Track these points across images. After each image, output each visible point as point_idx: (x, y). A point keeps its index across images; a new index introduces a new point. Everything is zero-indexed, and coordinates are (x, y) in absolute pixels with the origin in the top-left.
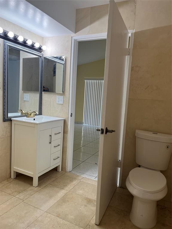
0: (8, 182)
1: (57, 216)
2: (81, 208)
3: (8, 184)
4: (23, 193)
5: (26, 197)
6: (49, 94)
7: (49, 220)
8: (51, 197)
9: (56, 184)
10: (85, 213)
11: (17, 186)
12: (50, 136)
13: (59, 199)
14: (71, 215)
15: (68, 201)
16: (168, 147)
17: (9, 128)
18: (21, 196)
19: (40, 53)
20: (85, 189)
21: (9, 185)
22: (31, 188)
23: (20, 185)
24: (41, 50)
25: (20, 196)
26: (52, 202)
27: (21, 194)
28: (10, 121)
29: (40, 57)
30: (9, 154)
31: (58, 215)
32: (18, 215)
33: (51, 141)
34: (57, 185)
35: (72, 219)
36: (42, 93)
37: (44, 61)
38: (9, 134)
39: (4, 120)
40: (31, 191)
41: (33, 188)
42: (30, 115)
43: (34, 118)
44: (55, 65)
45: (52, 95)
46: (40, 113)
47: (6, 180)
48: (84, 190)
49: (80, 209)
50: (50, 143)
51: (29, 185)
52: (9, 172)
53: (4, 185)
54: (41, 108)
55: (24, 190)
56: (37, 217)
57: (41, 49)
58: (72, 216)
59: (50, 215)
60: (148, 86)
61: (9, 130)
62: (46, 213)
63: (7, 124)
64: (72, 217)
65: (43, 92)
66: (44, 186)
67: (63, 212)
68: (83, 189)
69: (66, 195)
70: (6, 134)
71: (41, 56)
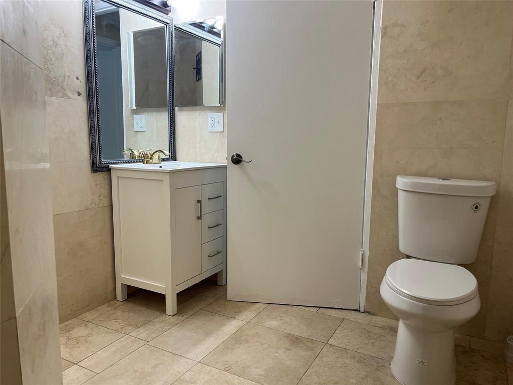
0: (110, 308)
1: (225, 371)
2: (277, 353)
3: (111, 312)
4: (146, 327)
5: (154, 336)
6: (190, 110)
7: (207, 377)
8: (208, 334)
9: (218, 309)
10: (288, 363)
11: (132, 314)
12: (199, 202)
13: (226, 338)
14: (256, 368)
15: (247, 341)
16: (476, 208)
17: (107, 187)
18: (143, 333)
19: (165, 16)
20: (283, 318)
21: (114, 314)
22: (163, 317)
23: (138, 313)
24: (167, 9)
25: (139, 333)
26: (211, 343)
27: (141, 330)
28: (107, 171)
29: (166, 24)
30: (108, 247)
31: (228, 369)
32: (137, 371)
33: (201, 215)
34: (219, 311)
35: (259, 375)
36: (174, 110)
37: (176, 33)
38: (106, 202)
39: (93, 167)
40: (162, 324)
41: (167, 318)
42: (151, 158)
43: (160, 165)
44: (198, 55)
45: (198, 113)
46: (173, 157)
47: (106, 305)
48: (282, 320)
49: (276, 356)
50: (199, 218)
51: (157, 313)
52: (110, 288)
53: (102, 314)
54: (174, 145)
55: (147, 322)
56: (180, 373)
57: (168, 6)
58: (258, 370)
59: (209, 368)
60: (424, 71)
61: (105, 192)
62: (199, 364)
63: (101, 177)
64: (260, 371)
65: (176, 108)
66: (191, 313)
67: (237, 361)
68: (278, 318)
69: (241, 329)
70: (100, 200)
71: (169, 22)
